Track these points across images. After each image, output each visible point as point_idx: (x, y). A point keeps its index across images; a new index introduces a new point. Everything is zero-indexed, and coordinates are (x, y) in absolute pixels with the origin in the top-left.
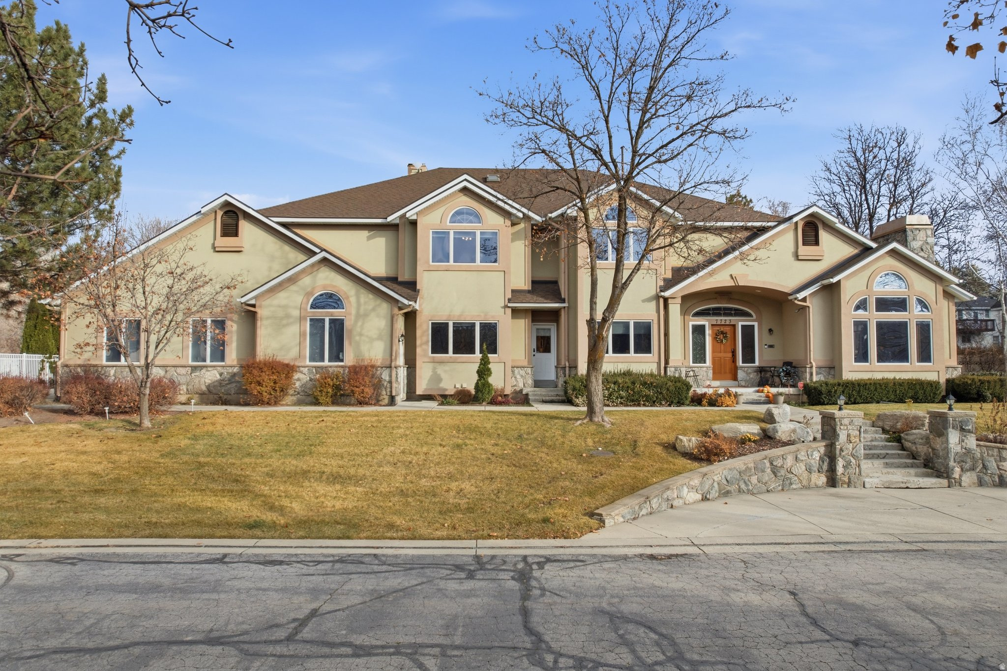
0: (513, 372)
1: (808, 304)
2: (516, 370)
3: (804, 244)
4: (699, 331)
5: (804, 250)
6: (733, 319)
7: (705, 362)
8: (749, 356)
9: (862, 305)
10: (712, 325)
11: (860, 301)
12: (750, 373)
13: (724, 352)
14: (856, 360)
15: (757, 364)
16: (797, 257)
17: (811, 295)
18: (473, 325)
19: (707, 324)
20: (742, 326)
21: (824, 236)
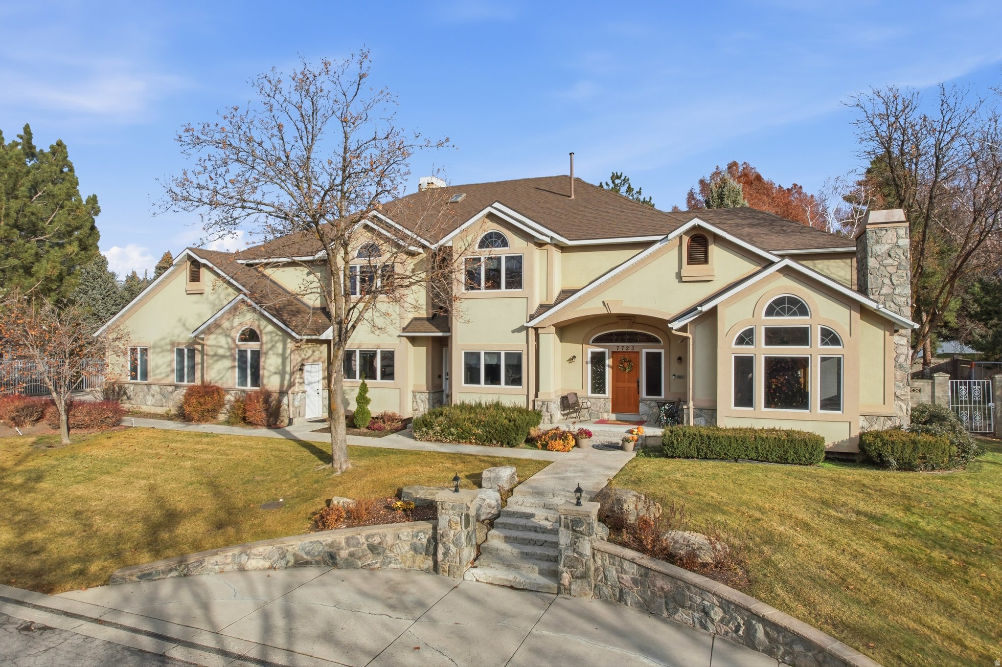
0: (415, 396)
1: (688, 335)
2: (418, 395)
3: (688, 264)
4: (598, 360)
5: (690, 271)
6: (637, 345)
7: (604, 393)
8: (654, 387)
9: (746, 338)
10: (613, 352)
11: (744, 333)
12: (653, 407)
13: (629, 382)
14: (737, 404)
15: (663, 397)
16: (679, 277)
17: (691, 322)
18: (375, 353)
19: (606, 351)
20: (647, 354)
21: (715, 251)
